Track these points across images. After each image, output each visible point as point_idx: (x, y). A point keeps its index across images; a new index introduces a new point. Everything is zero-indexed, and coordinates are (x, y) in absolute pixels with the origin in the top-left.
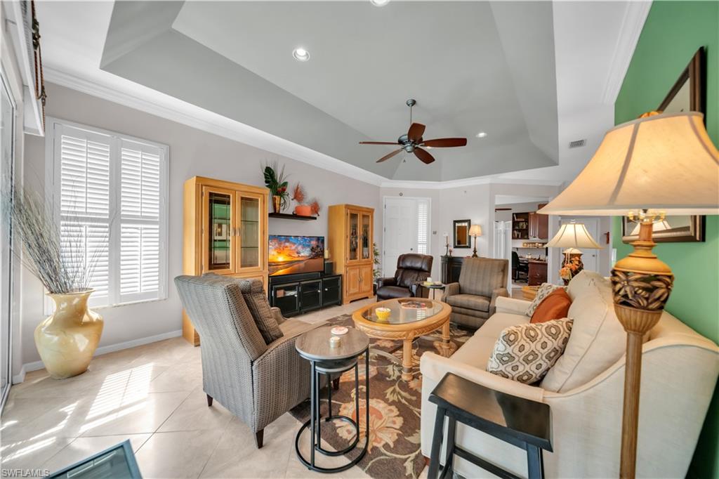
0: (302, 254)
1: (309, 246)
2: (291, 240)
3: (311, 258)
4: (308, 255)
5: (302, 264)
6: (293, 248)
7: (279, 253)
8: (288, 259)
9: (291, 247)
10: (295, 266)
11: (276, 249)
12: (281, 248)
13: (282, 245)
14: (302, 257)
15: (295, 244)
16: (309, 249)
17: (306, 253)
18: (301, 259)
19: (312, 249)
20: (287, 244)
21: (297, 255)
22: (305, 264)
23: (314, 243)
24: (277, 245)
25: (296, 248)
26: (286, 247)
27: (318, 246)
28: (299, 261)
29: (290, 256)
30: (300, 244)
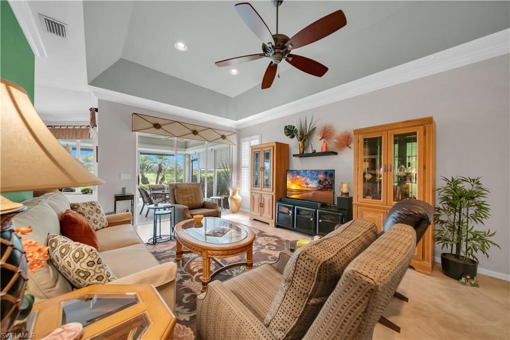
0: (310, 185)
1: (316, 179)
2: (301, 174)
3: (319, 190)
4: (316, 187)
5: (310, 194)
6: (303, 180)
7: (293, 183)
8: (299, 188)
9: (301, 179)
10: (304, 194)
11: (290, 180)
12: (294, 179)
13: (295, 177)
14: (310, 187)
15: (303, 177)
16: (316, 182)
17: (314, 185)
18: (309, 189)
19: (320, 182)
20: (298, 177)
21: (306, 186)
22: (313, 194)
23: (321, 177)
24: (291, 177)
25: (305, 180)
26: (298, 179)
27: (325, 180)
28: (308, 191)
29: (300, 185)
30: (308, 177)
